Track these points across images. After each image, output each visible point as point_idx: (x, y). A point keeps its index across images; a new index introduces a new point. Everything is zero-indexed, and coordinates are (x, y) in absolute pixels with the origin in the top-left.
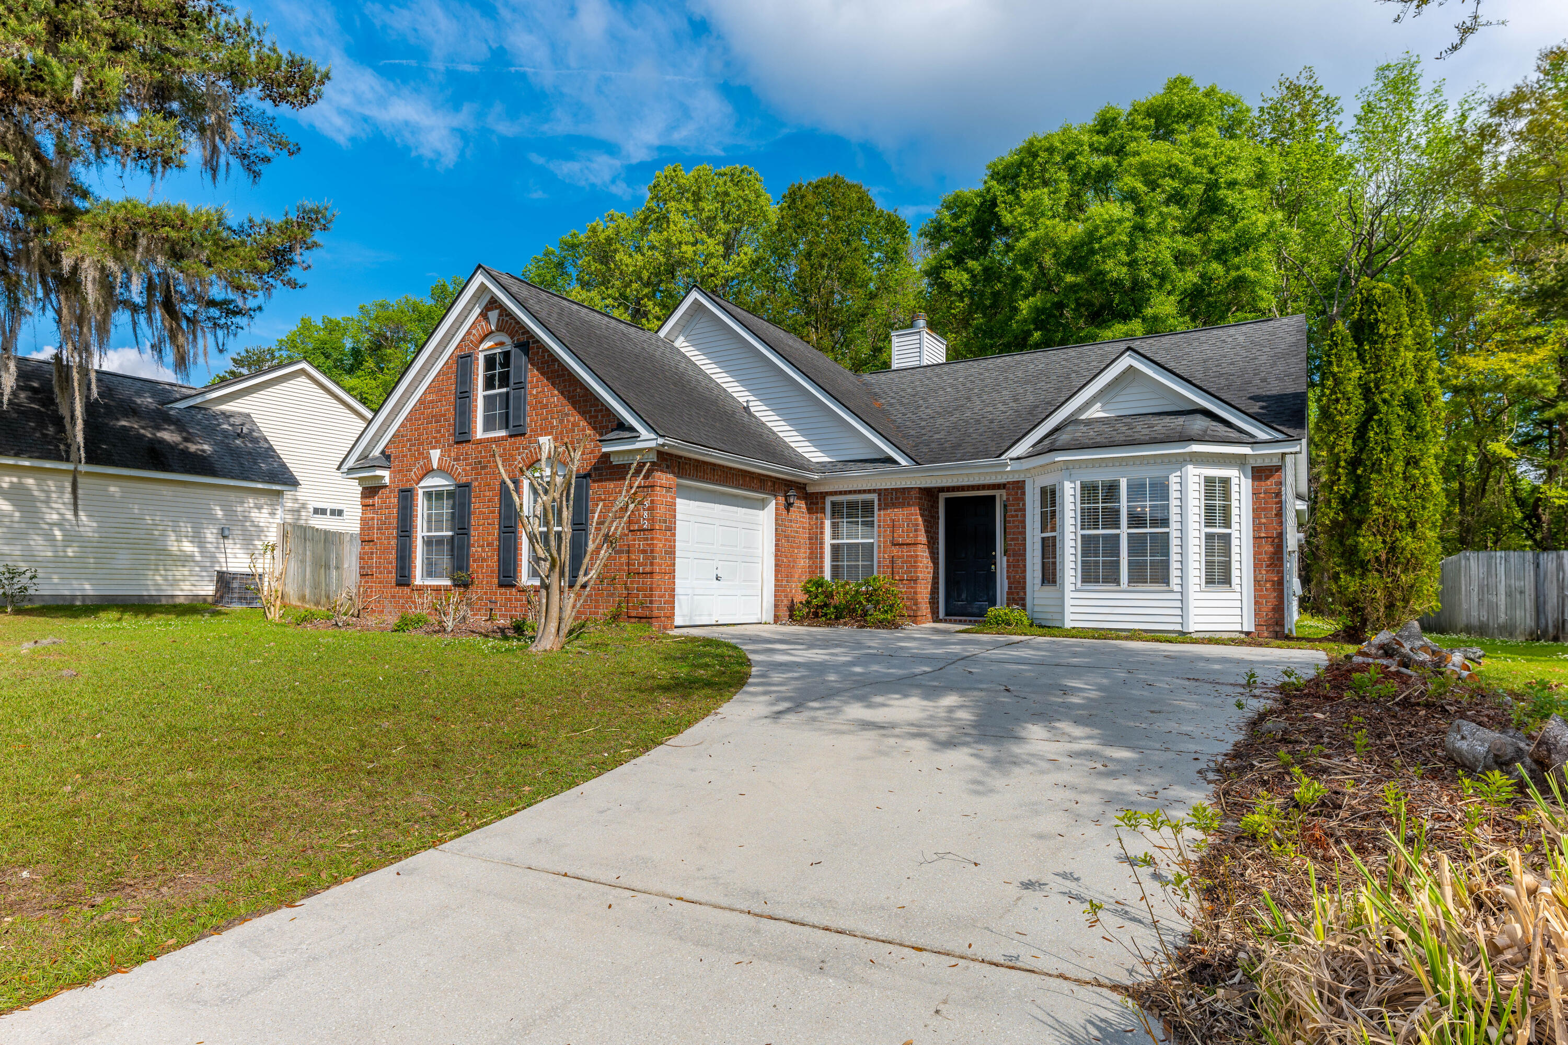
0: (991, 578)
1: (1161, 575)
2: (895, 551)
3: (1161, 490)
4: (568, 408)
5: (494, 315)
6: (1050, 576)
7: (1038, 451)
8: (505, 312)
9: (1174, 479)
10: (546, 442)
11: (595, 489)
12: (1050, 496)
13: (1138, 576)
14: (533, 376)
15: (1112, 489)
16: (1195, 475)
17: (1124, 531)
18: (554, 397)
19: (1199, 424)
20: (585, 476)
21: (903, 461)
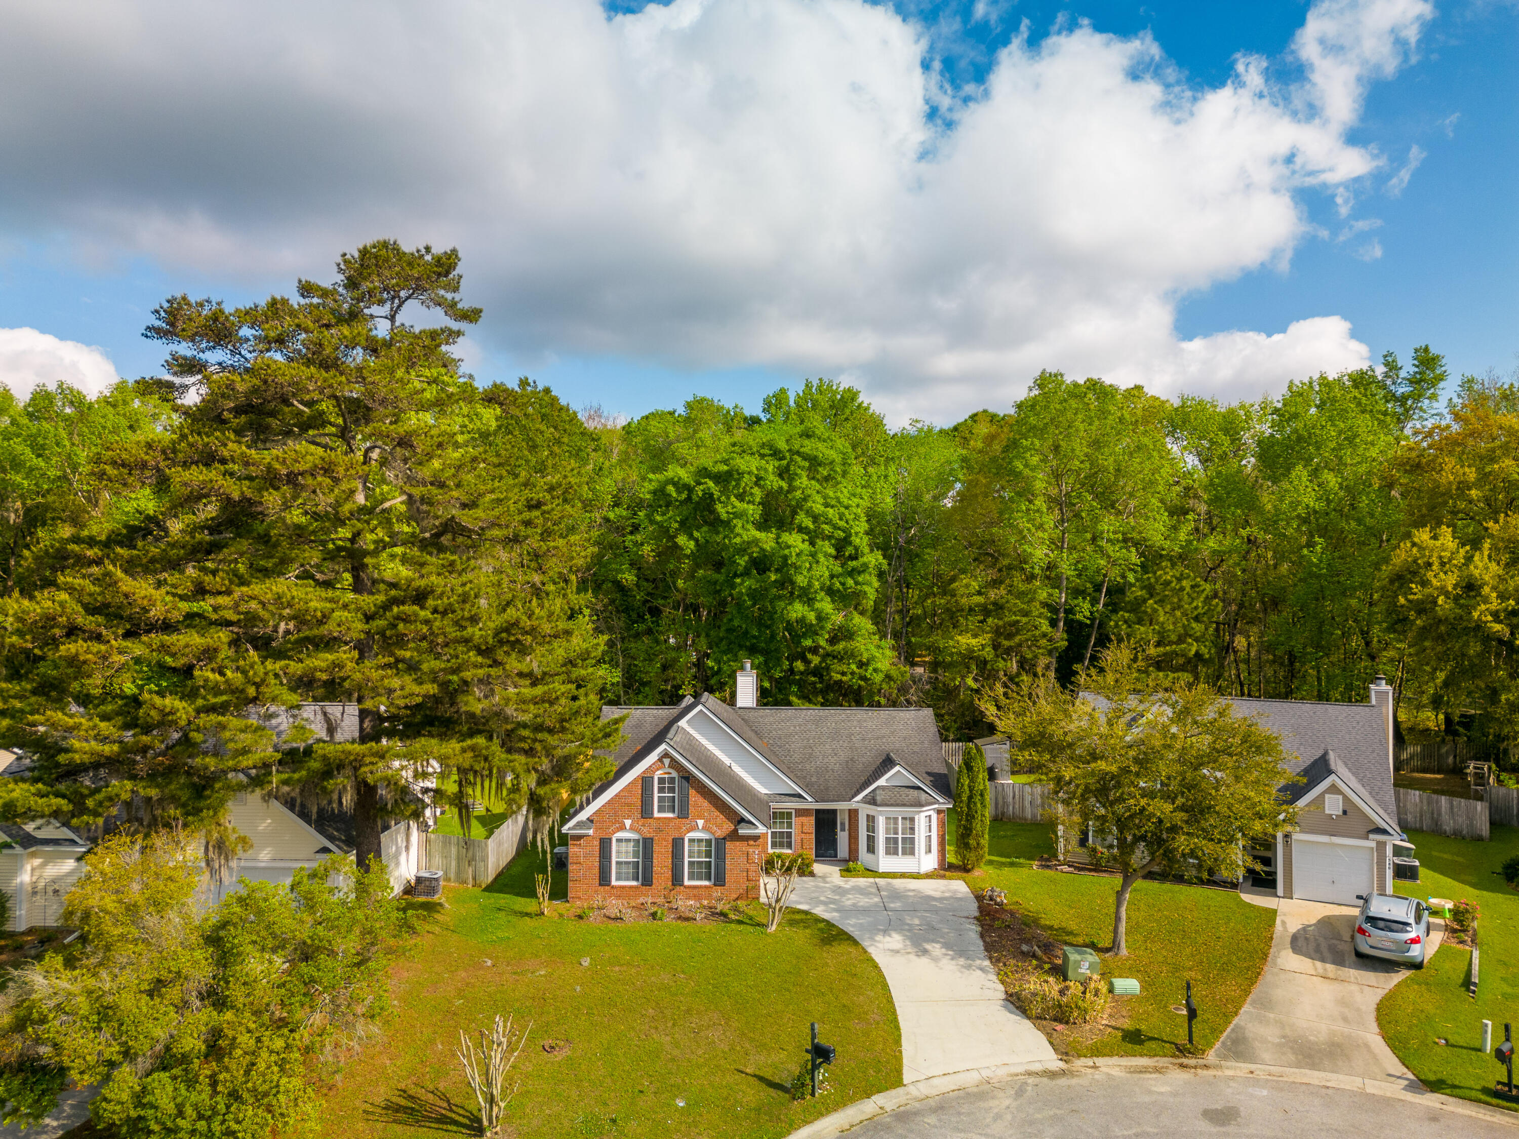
0: (835, 841)
1: (912, 853)
2: (803, 836)
3: (912, 820)
4: (713, 809)
5: (667, 761)
6: (871, 849)
7: (865, 801)
8: (673, 760)
9: (916, 817)
10: (701, 823)
11: (729, 845)
12: (871, 819)
13: (904, 853)
14: (692, 792)
15: (896, 819)
16: (923, 815)
17: (900, 836)
18: (706, 804)
19: (923, 796)
20: (724, 839)
21: (810, 799)
